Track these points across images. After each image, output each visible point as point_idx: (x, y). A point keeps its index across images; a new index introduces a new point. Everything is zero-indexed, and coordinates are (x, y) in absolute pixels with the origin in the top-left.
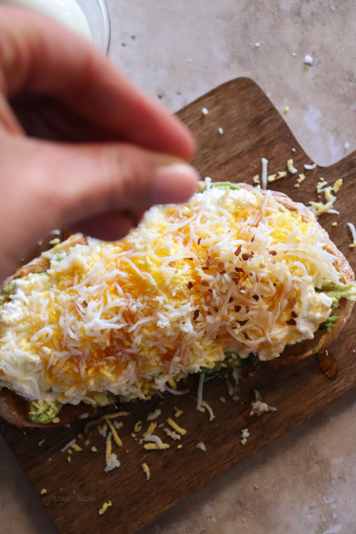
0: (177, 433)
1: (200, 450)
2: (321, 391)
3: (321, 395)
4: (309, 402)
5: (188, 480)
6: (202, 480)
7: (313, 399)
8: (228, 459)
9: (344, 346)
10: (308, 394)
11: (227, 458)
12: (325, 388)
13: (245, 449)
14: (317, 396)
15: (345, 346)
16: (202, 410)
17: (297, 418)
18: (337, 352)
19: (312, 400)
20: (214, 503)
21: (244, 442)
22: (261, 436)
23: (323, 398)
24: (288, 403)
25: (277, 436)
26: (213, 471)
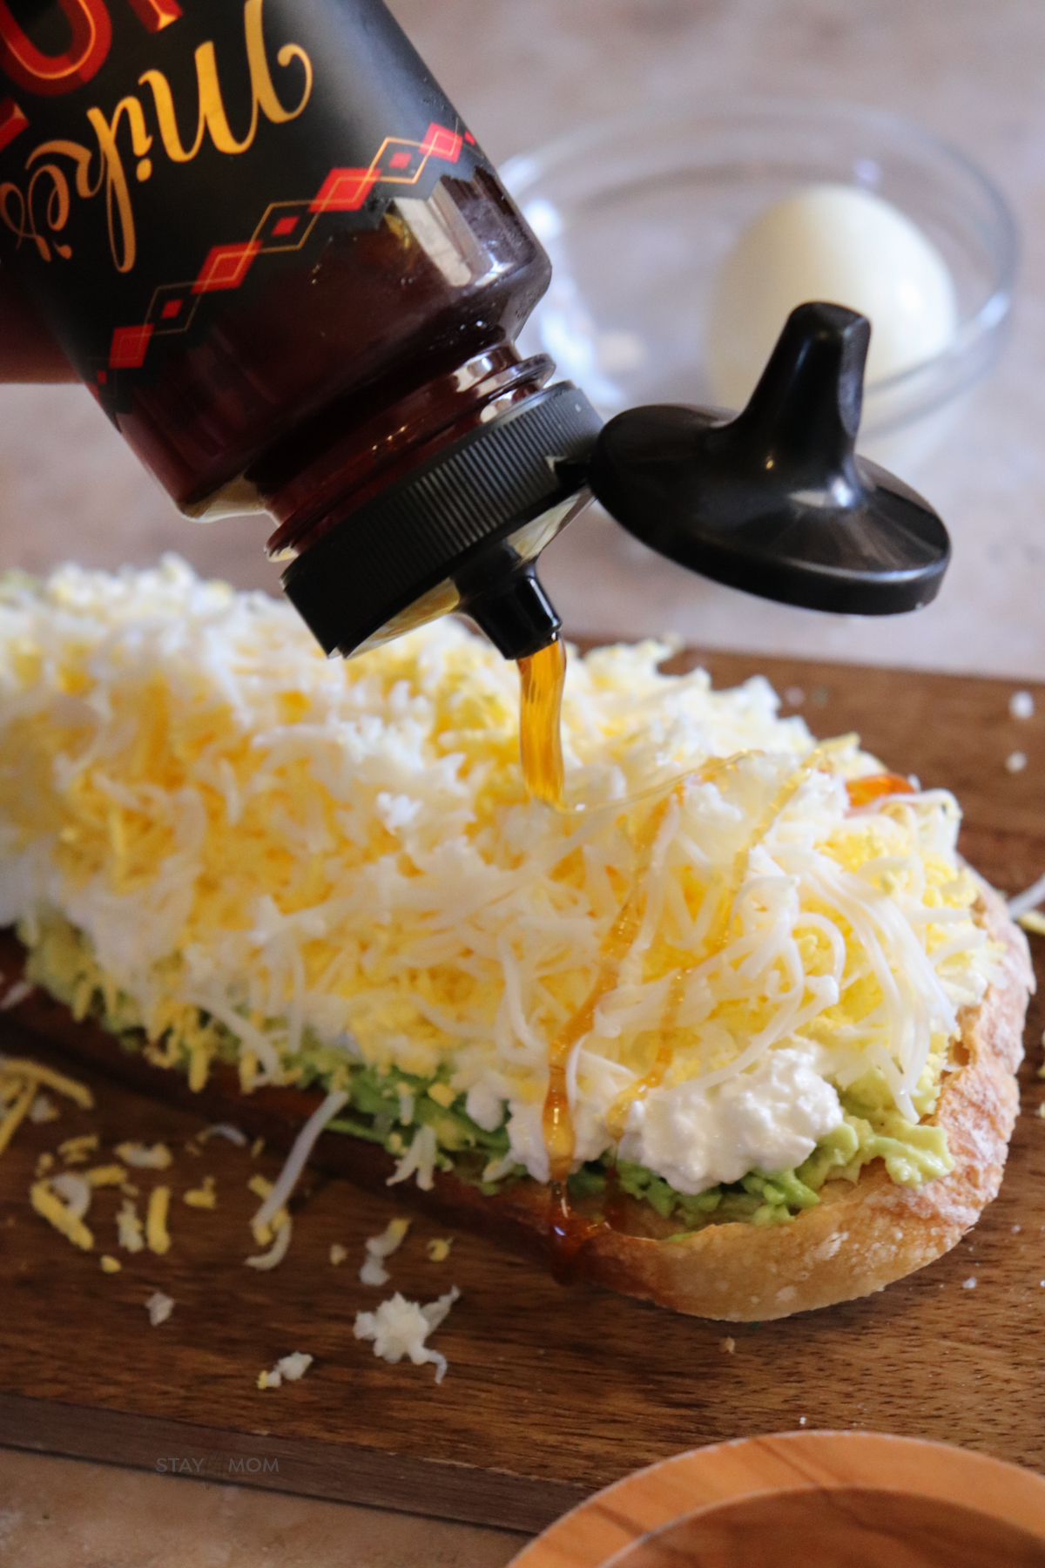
0: (144, 1234)
1: (146, 1313)
2: (601, 1438)
3: (587, 1446)
4: (538, 1436)
5: (34, 1353)
6: (63, 1382)
7: (560, 1438)
8: (182, 1392)
9: (791, 1390)
10: (559, 1415)
11: (182, 1387)
12: (621, 1440)
13: (250, 1404)
14: (576, 1440)
15: (792, 1392)
16: (262, 1236)
17: (463, 1446)
18: (753, 1387)
19: (552, 1439)
20: (40, 1522)
21: (268, 1380)
22: (328, 1409)
23: (589, 1457)
24: (484, 1395)
25: (365, 1443)
26: (117, 1383)
